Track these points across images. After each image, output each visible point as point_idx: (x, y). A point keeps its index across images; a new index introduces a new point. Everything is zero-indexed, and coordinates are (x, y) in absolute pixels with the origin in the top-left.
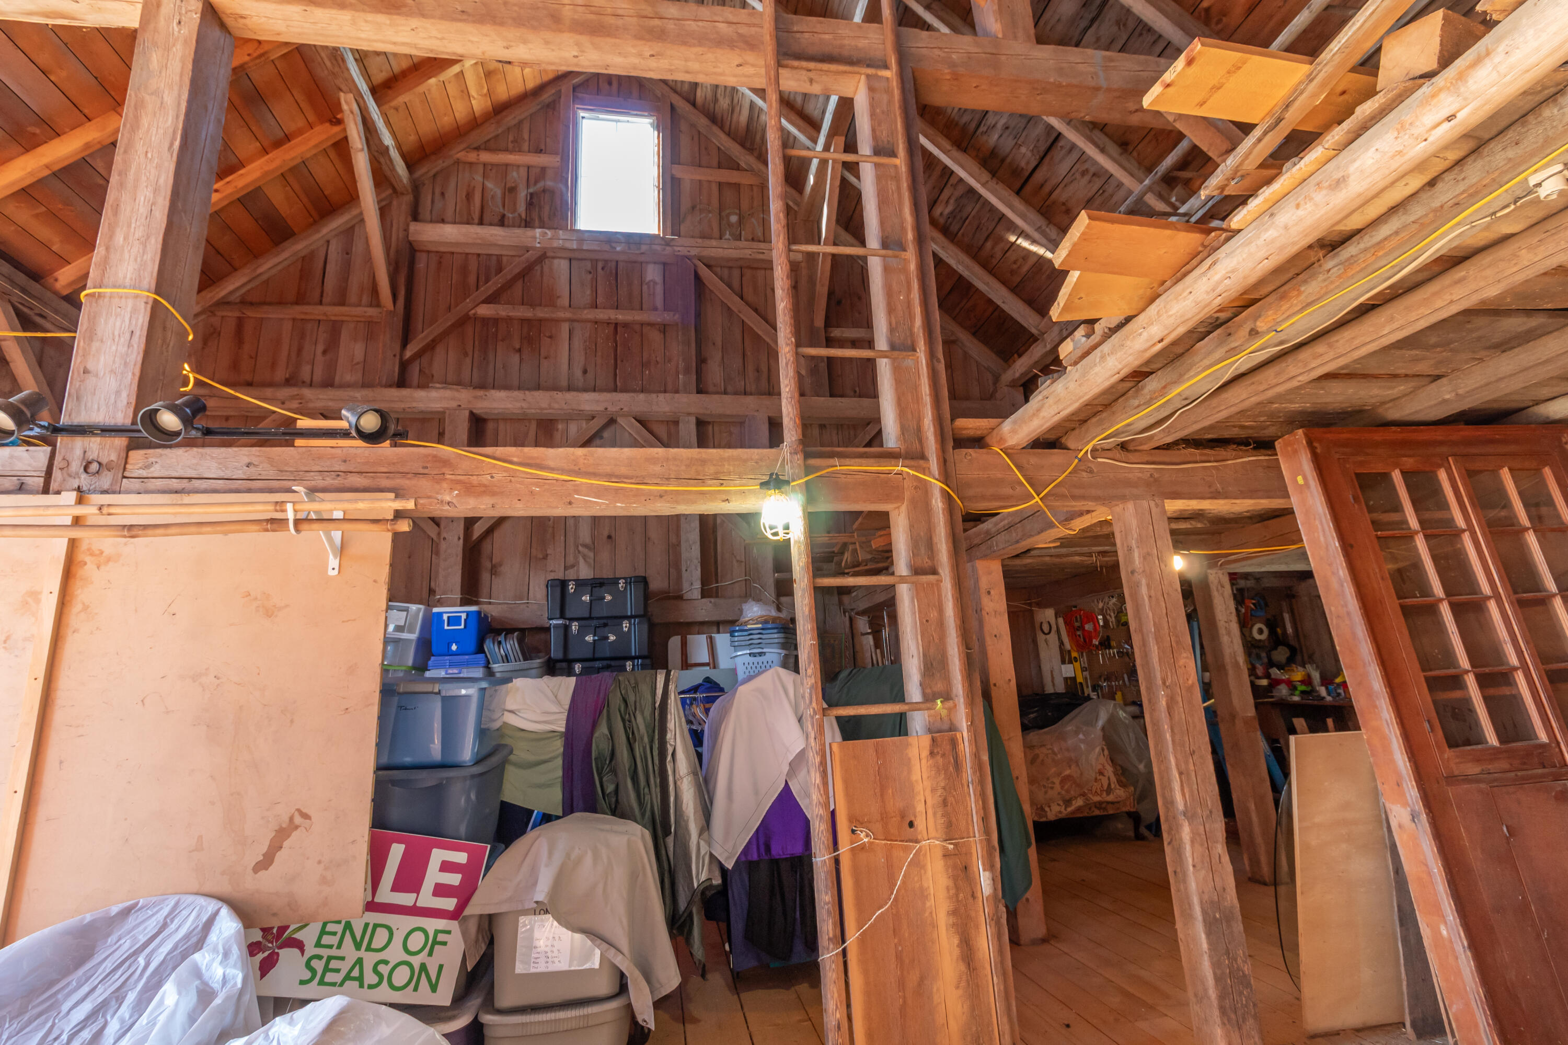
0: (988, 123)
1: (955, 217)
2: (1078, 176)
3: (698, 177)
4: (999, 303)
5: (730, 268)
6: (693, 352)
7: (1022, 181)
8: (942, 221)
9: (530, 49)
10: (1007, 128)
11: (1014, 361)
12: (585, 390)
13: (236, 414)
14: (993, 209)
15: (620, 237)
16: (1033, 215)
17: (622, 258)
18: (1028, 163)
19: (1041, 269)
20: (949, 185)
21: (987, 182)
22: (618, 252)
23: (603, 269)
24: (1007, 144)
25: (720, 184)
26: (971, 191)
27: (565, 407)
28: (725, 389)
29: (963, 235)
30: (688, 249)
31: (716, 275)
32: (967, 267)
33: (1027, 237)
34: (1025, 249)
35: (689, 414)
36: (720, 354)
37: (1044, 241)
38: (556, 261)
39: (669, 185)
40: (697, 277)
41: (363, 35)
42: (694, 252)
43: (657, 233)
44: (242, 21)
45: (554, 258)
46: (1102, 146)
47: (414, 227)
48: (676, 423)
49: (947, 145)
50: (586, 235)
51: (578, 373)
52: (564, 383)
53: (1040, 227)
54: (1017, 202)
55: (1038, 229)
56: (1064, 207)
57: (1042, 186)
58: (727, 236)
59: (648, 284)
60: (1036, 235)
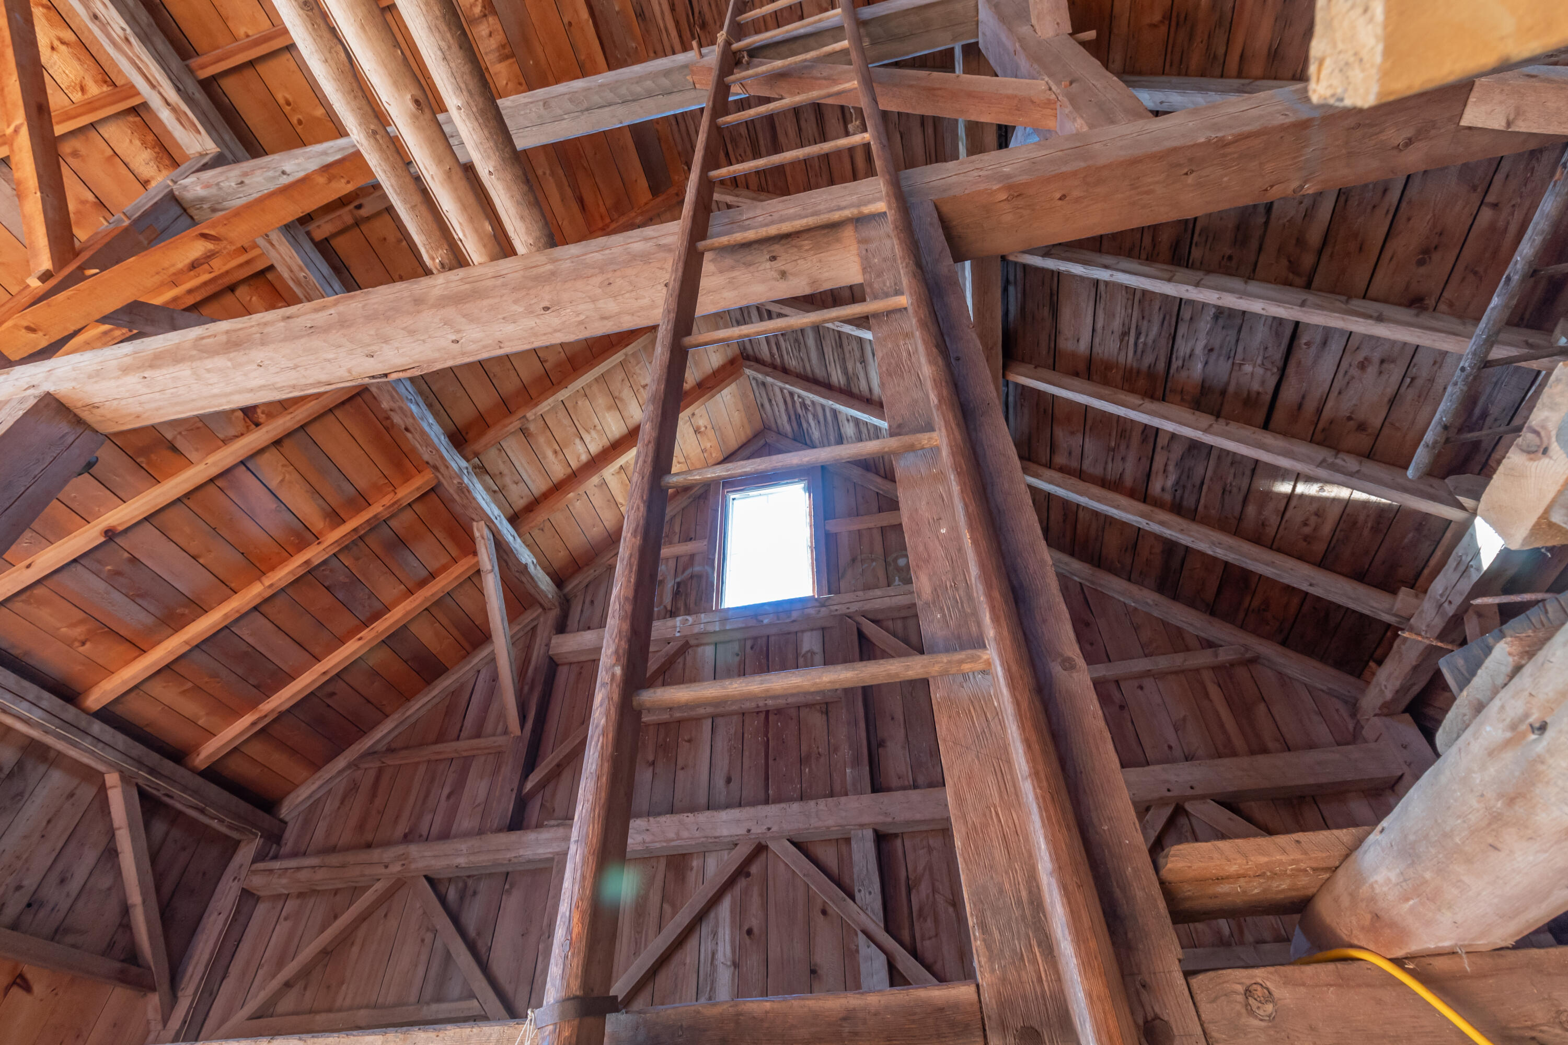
0: (1181, 354)
1: (1184, 487)
2: (1354, 371)
3: (855, 527)
4: (1305, 587)
5: (904, 618)
6: (863, 734)
7: (1265, 410)
8: (1168, 497)
9: (397, 348)
10: (1211, 350)
11: (1374, 674)
12: (728, 806)
13: (344, 886)
14: (1236, 460)
15: (767, 607)
16: (1302, 448)
17: (773, 631)
18: (1263, 383)
19: (1355, 523)
20: (1158, 449)
21: (1211, 426)
22: (767, 625)
23: (752, 648)
24: (1220, 369)
25: (883, 529)
26: (1194, 446)
27: (697, 834)
28: (914, 781)
29: (1206, 507)
30: (848, 605)
31: (887, 630)
32: (1230, 548)
33: (1309, 479)
34: (1312, 499)
35: (862, 826)
36: (903, 731)
37: (1340, 477)
38: (700, 649)
39: (823, 542)
40: (861, 635)
41: (216, 391)
42: (854, 608)
43: (811, 594)
44: (96, 411)
45: (698, 646)
46: (1376, 315)
47: (557, 640)
48: (848, 840)
49: (1135, 400)
50: (730, 613)
51: (720, 782)
52: (703, 800)
53: (1324, 461)
54: (1269, 439)
55: (1322, 464)
56: (1352, 423)
57: (1300, 406)
58: (897, 582)
59: (804, 656)
60: (1322, 473)
